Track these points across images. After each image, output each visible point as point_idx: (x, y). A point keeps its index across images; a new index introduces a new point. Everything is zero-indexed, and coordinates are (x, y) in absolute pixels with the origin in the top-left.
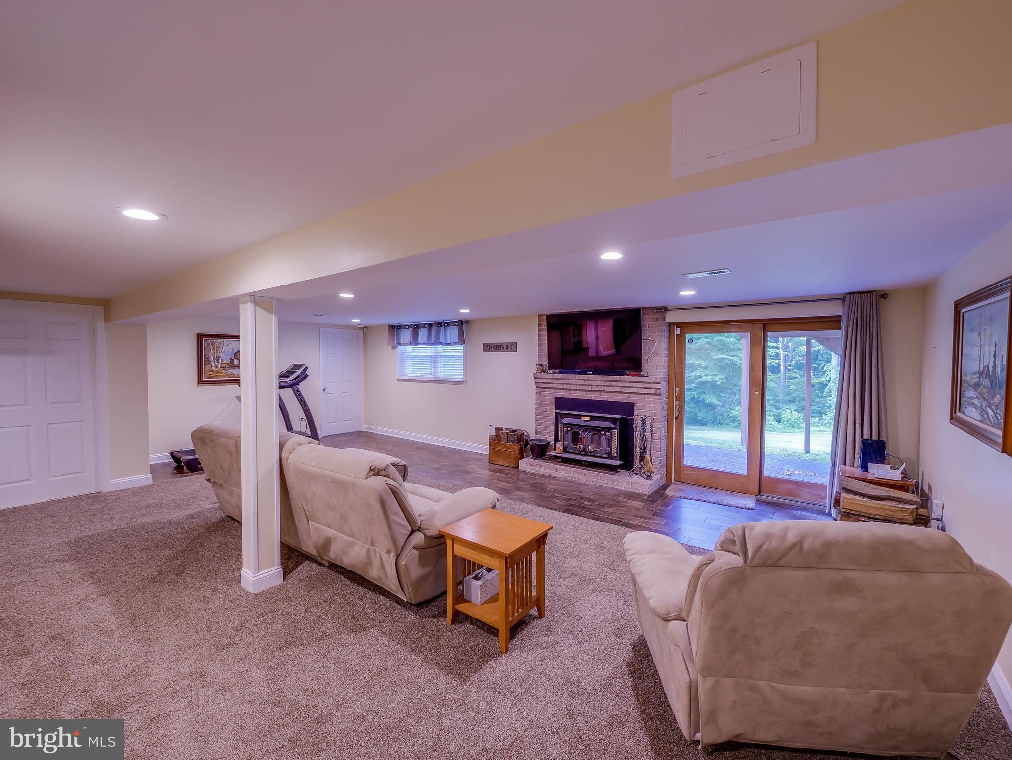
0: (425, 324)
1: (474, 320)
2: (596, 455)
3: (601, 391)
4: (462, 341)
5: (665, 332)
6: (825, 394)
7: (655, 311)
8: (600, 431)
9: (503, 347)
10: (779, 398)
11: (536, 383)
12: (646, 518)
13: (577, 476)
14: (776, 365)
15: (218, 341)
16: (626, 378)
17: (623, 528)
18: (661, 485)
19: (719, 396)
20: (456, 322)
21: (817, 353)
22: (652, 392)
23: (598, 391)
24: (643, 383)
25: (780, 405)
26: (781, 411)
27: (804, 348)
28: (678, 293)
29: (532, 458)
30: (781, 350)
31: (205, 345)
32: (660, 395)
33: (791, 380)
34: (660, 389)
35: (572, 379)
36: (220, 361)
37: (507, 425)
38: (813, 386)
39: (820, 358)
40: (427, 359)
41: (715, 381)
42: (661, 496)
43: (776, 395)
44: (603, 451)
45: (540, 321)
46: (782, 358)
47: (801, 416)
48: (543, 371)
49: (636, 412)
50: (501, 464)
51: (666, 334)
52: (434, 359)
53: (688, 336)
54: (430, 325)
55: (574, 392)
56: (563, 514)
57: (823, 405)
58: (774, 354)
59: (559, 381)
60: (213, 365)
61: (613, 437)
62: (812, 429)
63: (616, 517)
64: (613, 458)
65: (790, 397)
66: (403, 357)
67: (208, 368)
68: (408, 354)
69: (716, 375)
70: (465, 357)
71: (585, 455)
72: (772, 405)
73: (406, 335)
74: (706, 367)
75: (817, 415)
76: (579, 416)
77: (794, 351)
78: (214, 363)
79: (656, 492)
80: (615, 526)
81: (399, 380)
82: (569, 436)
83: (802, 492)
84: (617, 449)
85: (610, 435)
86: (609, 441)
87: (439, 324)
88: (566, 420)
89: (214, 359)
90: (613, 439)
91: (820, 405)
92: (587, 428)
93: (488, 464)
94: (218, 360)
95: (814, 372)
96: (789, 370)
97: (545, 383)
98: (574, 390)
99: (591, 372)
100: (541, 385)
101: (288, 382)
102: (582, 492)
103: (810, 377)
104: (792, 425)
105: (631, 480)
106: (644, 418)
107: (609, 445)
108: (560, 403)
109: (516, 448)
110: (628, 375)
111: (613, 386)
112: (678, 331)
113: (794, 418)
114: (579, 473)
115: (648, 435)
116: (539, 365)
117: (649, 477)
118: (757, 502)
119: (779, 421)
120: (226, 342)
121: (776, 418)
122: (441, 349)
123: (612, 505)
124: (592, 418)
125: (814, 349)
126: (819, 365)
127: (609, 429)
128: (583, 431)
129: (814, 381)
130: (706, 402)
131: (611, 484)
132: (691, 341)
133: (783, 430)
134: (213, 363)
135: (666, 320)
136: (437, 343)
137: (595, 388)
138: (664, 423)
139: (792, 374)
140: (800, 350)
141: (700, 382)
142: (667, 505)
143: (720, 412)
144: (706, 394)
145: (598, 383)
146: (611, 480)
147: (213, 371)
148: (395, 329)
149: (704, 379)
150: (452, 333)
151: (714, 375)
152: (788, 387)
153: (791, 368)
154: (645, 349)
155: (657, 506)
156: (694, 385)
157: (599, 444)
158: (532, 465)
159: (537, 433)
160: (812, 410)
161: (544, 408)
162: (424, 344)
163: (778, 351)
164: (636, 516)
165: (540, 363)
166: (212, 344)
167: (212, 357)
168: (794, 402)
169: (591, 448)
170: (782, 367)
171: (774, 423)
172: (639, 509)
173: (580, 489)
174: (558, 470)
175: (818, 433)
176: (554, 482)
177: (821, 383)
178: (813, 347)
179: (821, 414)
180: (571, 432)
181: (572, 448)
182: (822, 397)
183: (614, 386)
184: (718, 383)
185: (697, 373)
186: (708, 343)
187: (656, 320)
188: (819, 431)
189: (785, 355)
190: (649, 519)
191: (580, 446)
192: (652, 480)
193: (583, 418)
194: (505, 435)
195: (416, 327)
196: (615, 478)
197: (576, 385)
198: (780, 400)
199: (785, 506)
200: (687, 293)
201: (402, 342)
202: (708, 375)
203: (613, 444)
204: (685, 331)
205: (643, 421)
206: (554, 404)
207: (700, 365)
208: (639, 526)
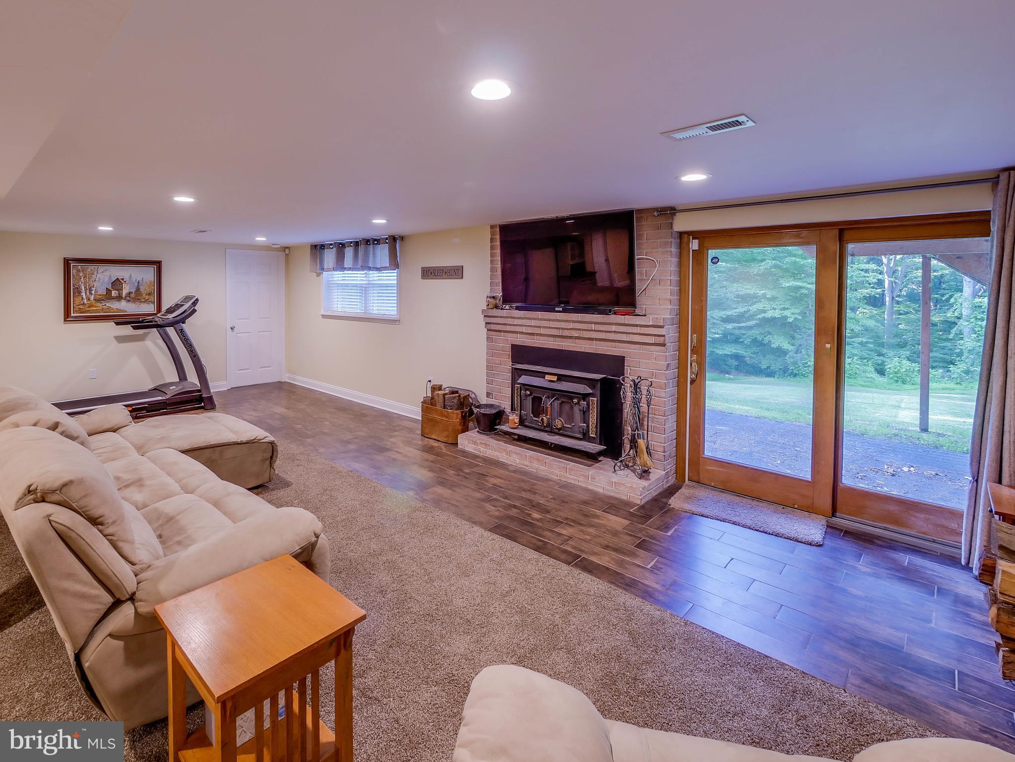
0: (351, 242)
1: (409, 236)
2: (566, 433)
3: (577, 338)
4: (394, 264)
5: (673, 246)
6: (951, 336)
7: (656, 214)
8: (572, 398)
9: (446, 272)
10: (882, 341)
11: (486, 323)
12: (624, 553)
13: (536, 464)
14: (877, 296)
15: (91, 268)
16: (613, 318)
17: (576, 571)
18: (666, 486)
19: (793, 338)
20: (387, 239)
21: (940, 279)
22: (651, 340)
23: (571, 337)
24: (637, 326)
25: (884, 351)
26: (885, 359)
27: (919, 273)
28: (677, 178)
29: (478, 432)
30: (886, 277)
31: (73, 272)
32: (664, 345)
33: (901, 316)
34: (664, 336)
35: (534, 319)
36: (93, 292)
37: (448, 383)
38: (935, 325)
39: (944, 286)
40: (357, 290)
41: (786, 318)
42: (661, 508)
43: (878, 337)
44: (576, 429)
45: (493, 234)
46: (886, 285)
47: (916, 367)
48: (496, 307)
49: (628, 370)
50: (436, 438)
51: (674, 250)
52: (365, 290)
53: (712, 253)
54: (357, 244)
55: (538, 337)
56: (489, 533)
57: (950, 352)
58: (874, 281)
59: (516, 322)
60: (85, 297)
61: (591, 407)
62: (932, 385)
63: (574, 548)
64: (591, 440)
65: (899, 340)
66: (330, 285)
67: (78, 300)
68: (335, 282)
69: (787, 309)
70: (401, 286)
71: (552, 432)
72: (872, 350)
73: (330, 257)
74: (773, 299)
75: (941, 365)
76: (542, 375)
77: (905, 277)
78: (86, 294)
79: (655, 500)
80: (565, 567)
81: (324, 316)
82: (529, 403)
83: (913, 519)
84: (596, 427)
85: (585, 406)
86: (585, 413)
87: (367, 242)
88: (524, 379)
89: (86, 289)
90: (591, 412)
91: (946, 351)
92: (554, 393)
93: (420, 437)
94: (90, 290)
95: (936, 306)
96: (898, 303)
97: (498, 324)
98: (538, 335)
99: (561, 309)
100: (493, 327)
101: (171, 319)
102: (535, 493)
103: (929, 311)
104: (901, 380)
105: (615, 478)
106: (637, 381)
107: (585, 420)
108: (520, 353)
109: (455, 416)
110: (615, 313)
111: (592, 330)
112: (695, 245)
113: (904, 370)
114: (538, 460)
115: (644, 406)
116: (490, 297)
117: (645, 473)
118: (829, 530)
119: (881, 372)
120: (102, 268)
121: (878, 367)
122: (374, 275)
123: (574, 521)
124: (561, 378)
125: (935, 274)
126: (943, 295)
127: (585, 396)
128: (548, 397)
129: (935, 318)
130: (772, 346)
131: (585, 482)
132: (715, 260)
133: (888, 387)
134: (83, 294)
135: (674, 227)
136: (366, 267)
137: (566, 333)
138: (672, 389)
139: (902, 308)
140: (915, 275)
141: (764, 318)
142: (667, 528)
143: (792, 360)
144: (773, 335)
145: (571, 325)
146: (583, 475)
147: (84, 304)
148: (318, 249)
149: (769, 314)
150: (382, 254)
151: (784, 309)
152: (897, 326)
153: (900, 300)
154: (641, 274)
155: (650, 528)
156: (754, 322)
157: (571, 419)
158: (475, 443)
159: (488, 395)
160: (932, 357)
161: (497, 360)
162: (350, 269)
163: (880, 277)
164: (607, 547)
165: (493, 295)
166: (83, 271)
167: (83, 287)
168: (905, 346)
169: (558, 423)
170: (887, 299)
171: (875, 376)
172: (615, 533)
173: (535, 487)
174: (509, 453)
175: (942, 392)
176: (502, 472)
177: (947, 321)
178: (935, 271)
179: (948, 363)
180: (531, 397)
181: (532, 421)
182: (948, 340)
183: (594, 331)
184: (791, 320)
185: (759, 306)
186: (775, 266)
187: (659, 228)
188: (943, 389)
189: (891, 283)
190: (629, 556)
191: (542, 419)
192: (650, 480)
193: (548, 377)
194: (441, 397)
195: (341, 247)
196: (590, 474)
197: (540, 327)
198: (884, 343)
199: (880, 542)
200: (694, 177)
201: (325, 267)
202: (775, 309)
203: (591, 419)
204: (706, 245)
205: (636, 386)
206: (511, 353)
207: (764, 295)
208: (607, 568)
